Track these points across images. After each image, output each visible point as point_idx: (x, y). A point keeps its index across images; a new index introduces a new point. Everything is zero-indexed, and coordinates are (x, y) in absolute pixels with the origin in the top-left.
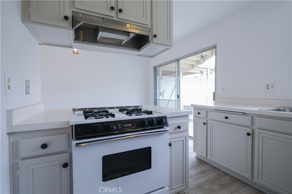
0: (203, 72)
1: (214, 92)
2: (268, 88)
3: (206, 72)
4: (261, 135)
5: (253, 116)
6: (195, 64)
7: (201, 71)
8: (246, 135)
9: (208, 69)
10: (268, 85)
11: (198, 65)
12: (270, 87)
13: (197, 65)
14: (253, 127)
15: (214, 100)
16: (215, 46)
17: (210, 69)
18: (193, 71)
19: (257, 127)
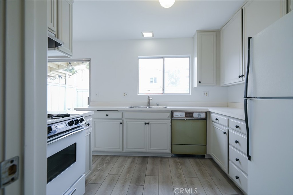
0: (62, 76)
1: (88, 98)
2: (124, 95)
3: (64, 77)
4: (127, 122)
5: (122, 112)
6: (56, 67)
7: (59, 75)
8: (119, 124)
9: (66, 74)
10: (124, 94)
11: (59, 69)
12: (125, 94)
13: (57, 70)
14: (123, 119)
15: (88, 104)
16: (90, 60)
17: (68, 75)
18: (51, 74)
19: (125, 118)
